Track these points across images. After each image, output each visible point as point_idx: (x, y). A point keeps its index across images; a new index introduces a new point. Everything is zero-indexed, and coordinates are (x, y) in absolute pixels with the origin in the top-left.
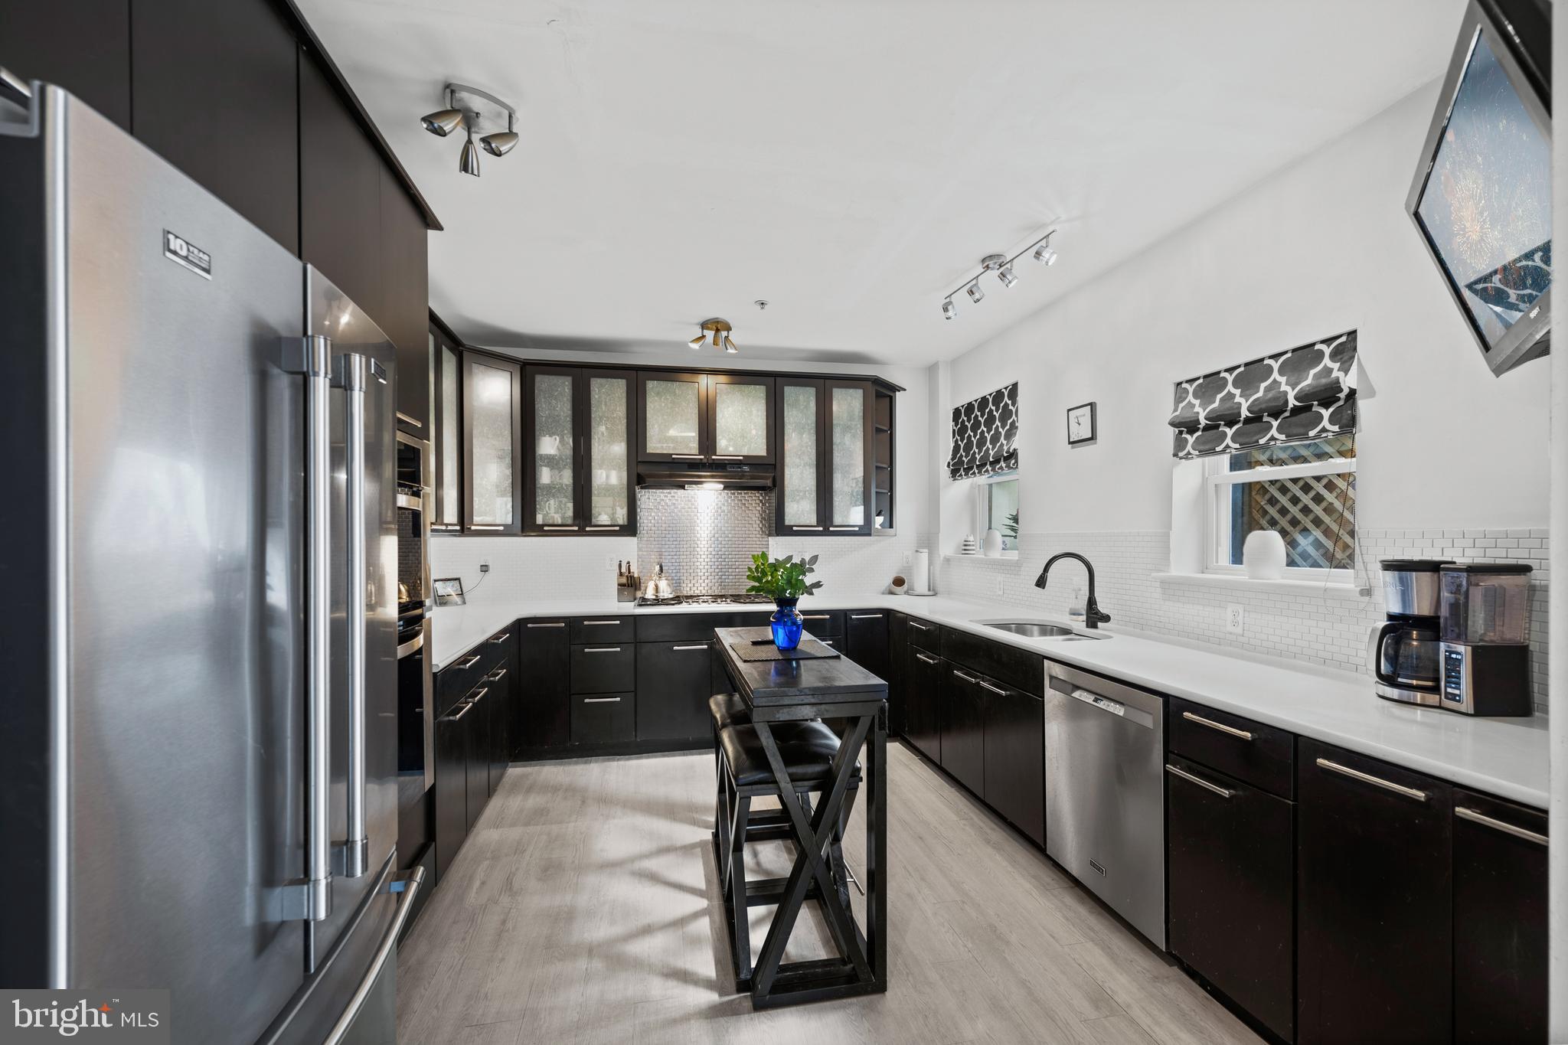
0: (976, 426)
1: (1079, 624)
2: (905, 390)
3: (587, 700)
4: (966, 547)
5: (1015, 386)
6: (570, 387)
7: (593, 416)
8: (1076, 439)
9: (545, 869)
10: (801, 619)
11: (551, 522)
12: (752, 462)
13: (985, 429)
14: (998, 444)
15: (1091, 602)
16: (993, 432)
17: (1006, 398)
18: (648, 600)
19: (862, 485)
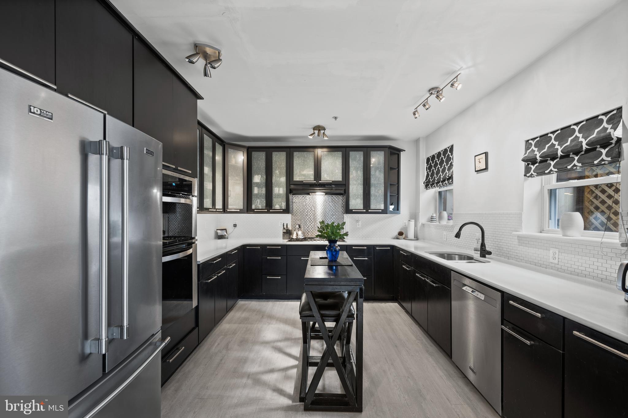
0: (436, 165)
1: (477, 255)
2: (405, 151)
3: (268, 277)
4: (432, 219)
5: (452, 146)
6: (265, 156)
7: (273, 167)
8: (478, 169)
9: (241, 342)
10: (338, 249)
11: (257, 208)
12: (336, 184)
13: (439, 166)
14: (445, 173)
15: (483, 245)
16: (443, 168)
17: (448, 152)
18: (293, 239)
19: (383, 192)
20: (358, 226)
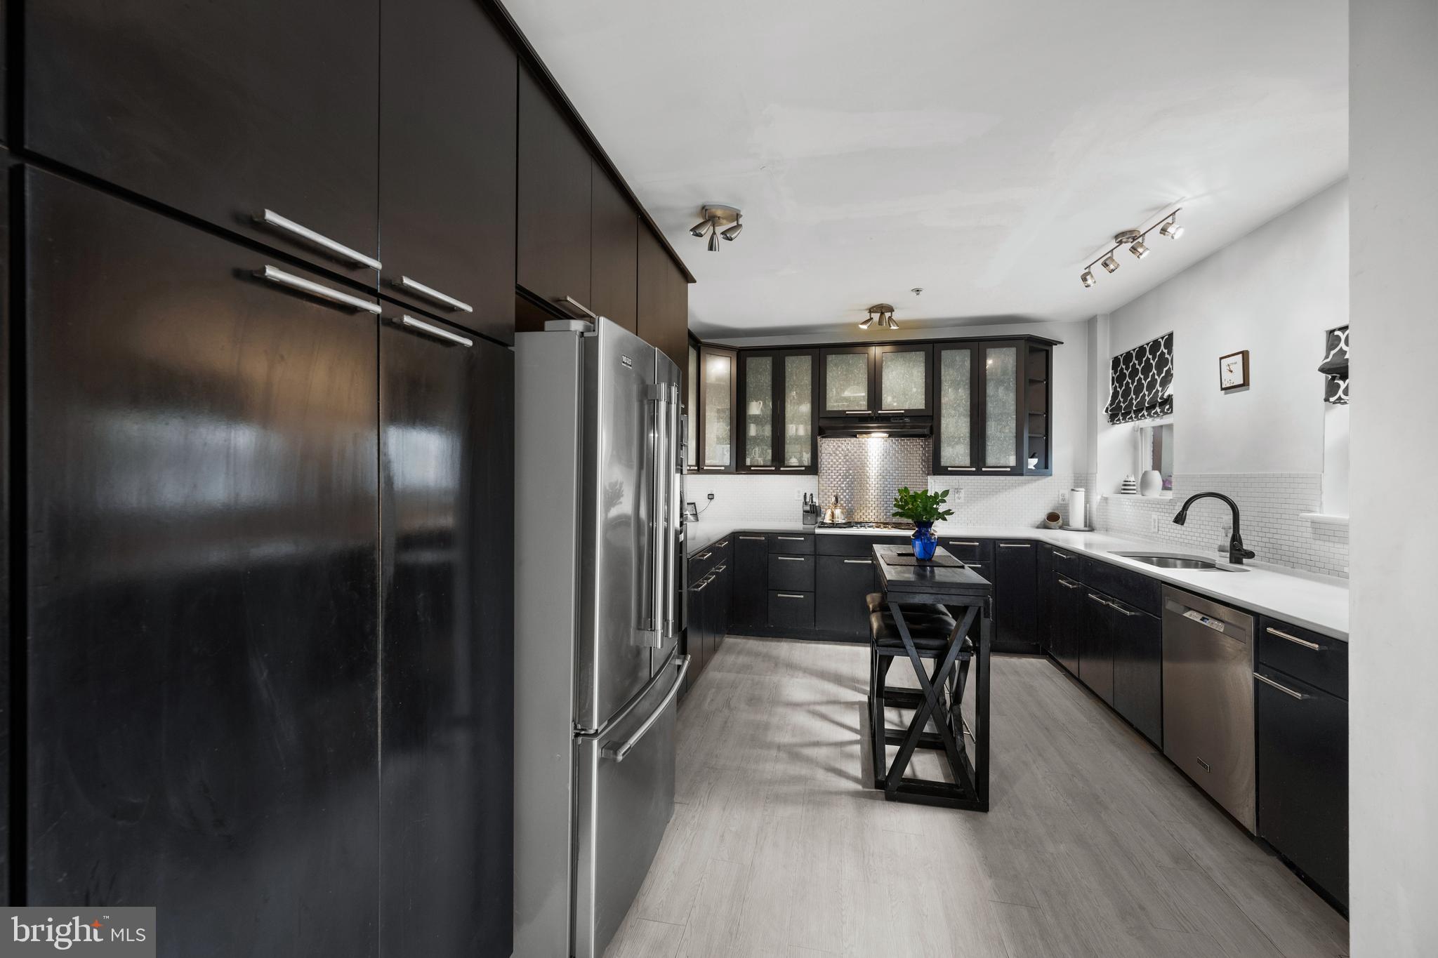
0: (1134, 373)
1: (1223, 559)
2: (1063, 343)
3: (779, 595)
4: (1125, 488)
5: (1171, 335)
6: (771, 364)
7: (787, 385)
8: (1228, 385)
9: (751, 700)
11: (756, 464)
12: (912, 415)
13: (1142, 377)
14: (1154, 391)
15: (1236, 538)
16: (1149, 379)
17: (1162, 347)
18: (826, 523)
19: (1014, 431)
20: (957, 501)
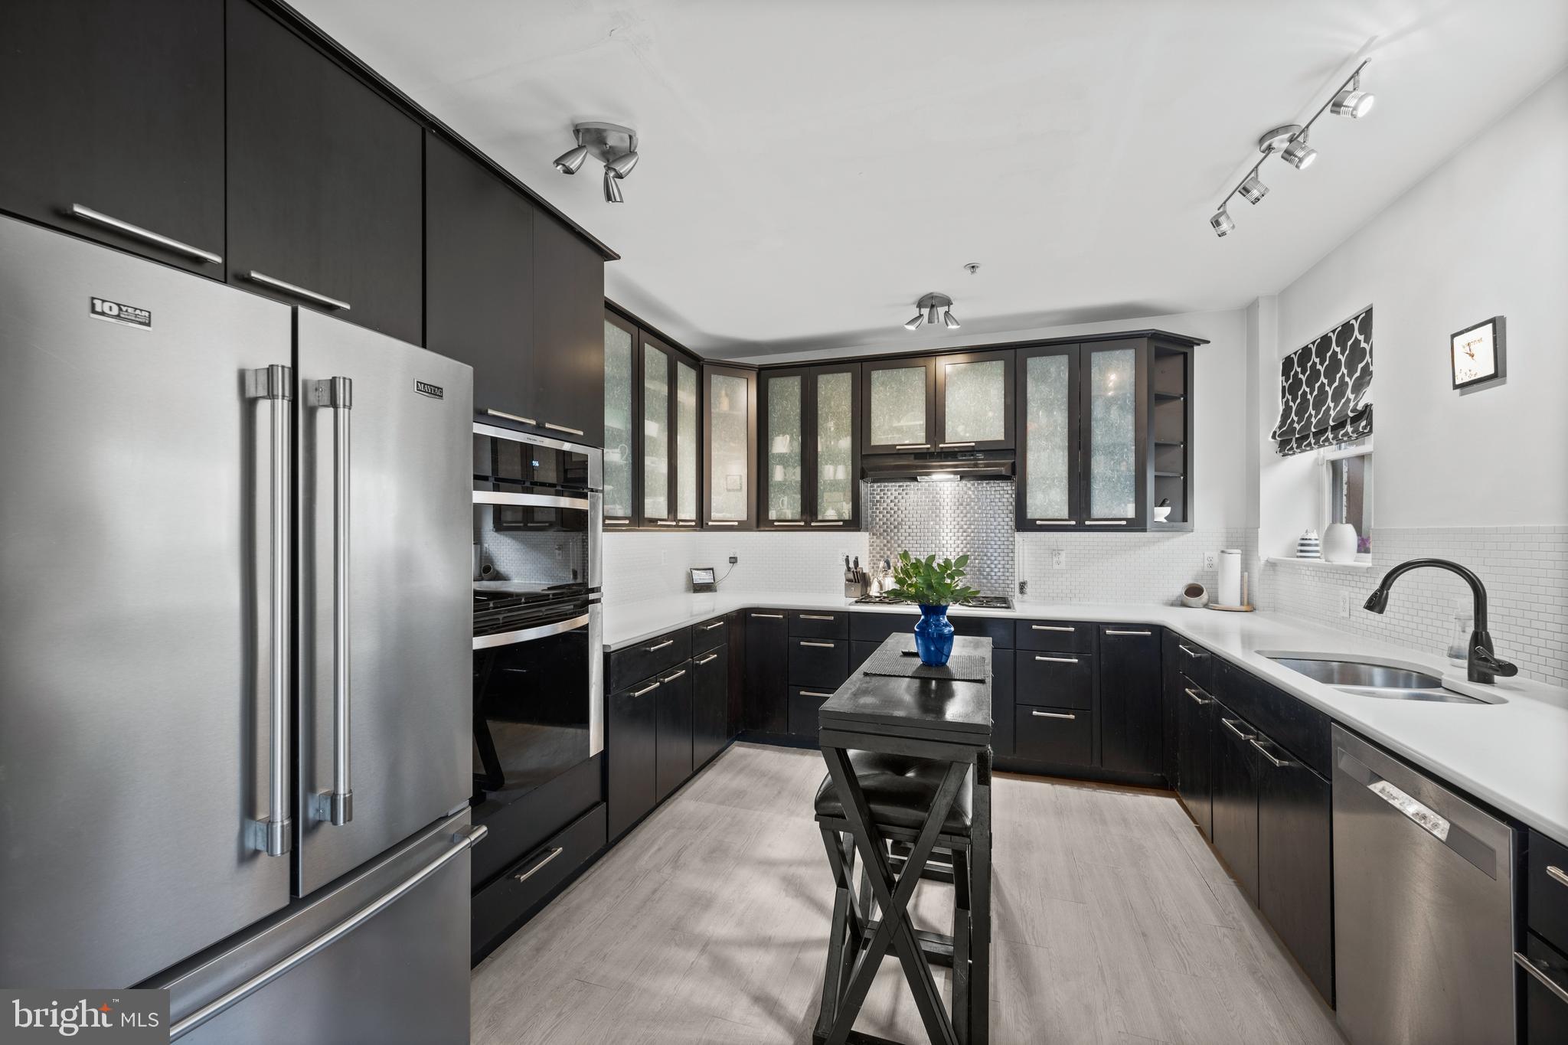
0: (1315, 375)
2: (1208, 342)
3: (802, 693)
4: (1304, 547)
5: (1369, 312)
6: (799, 387)
7: (819, 412)
8: (1467, 379)
11: (782, 518)
12: (987, 448)
13: (1326, 381)
14: (1343, 401)
15: (1480, 638)
16: (1336, 384)
17: (1356, 332)
18: (870, 597)
19: (1133, 468)
20: (1056, 567)
